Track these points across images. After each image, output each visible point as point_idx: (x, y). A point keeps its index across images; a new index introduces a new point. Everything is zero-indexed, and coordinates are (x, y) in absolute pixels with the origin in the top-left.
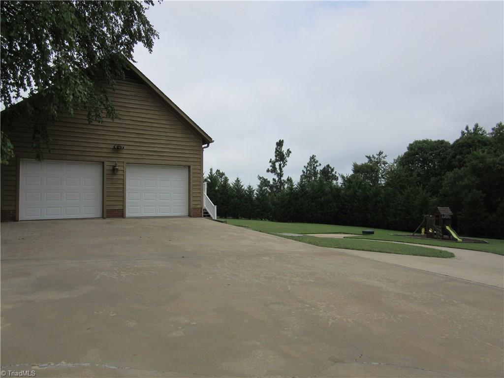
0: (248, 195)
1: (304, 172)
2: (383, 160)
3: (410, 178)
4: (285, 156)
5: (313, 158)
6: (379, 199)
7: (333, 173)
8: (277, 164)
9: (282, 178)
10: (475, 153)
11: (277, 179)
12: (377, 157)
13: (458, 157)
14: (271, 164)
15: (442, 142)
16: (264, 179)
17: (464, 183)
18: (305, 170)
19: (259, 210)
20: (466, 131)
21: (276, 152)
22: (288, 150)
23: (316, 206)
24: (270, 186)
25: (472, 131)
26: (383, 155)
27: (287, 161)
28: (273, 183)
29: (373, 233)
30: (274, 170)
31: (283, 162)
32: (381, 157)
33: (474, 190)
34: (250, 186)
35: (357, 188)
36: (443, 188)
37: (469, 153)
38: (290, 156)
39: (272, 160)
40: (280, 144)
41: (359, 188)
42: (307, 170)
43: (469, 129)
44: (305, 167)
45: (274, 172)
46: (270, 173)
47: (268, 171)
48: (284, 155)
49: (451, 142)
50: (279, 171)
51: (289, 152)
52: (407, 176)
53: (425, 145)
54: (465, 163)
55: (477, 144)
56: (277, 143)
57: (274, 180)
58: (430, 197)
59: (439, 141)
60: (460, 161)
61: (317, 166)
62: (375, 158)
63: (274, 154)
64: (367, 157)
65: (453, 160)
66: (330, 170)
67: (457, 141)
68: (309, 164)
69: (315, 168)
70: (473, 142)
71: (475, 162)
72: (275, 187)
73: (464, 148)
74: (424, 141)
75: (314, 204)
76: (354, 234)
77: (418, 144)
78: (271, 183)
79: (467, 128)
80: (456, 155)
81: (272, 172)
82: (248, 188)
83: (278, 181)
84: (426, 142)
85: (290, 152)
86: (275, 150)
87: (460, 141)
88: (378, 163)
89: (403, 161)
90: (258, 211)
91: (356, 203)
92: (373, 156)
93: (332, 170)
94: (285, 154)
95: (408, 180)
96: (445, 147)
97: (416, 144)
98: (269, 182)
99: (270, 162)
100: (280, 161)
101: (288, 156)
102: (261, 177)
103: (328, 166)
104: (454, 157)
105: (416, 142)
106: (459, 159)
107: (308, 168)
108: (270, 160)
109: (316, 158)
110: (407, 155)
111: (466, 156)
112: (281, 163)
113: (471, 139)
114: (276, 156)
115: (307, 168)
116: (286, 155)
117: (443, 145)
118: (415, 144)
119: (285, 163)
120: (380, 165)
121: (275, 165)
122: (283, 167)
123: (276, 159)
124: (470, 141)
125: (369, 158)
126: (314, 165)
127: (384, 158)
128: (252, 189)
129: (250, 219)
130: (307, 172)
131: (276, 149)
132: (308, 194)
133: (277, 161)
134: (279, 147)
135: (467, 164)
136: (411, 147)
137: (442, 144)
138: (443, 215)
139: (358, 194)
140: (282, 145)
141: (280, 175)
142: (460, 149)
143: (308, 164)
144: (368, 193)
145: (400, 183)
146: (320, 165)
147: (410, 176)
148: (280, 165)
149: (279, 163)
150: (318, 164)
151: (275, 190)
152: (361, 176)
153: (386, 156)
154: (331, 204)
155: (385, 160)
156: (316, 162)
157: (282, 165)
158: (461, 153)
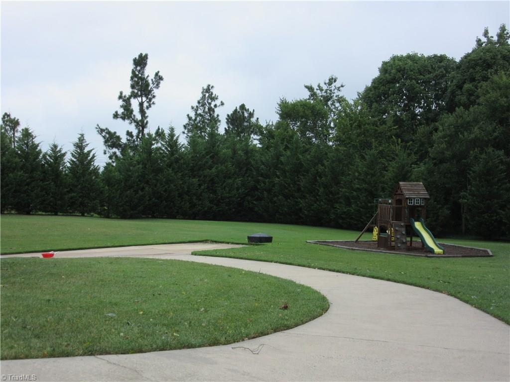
0: (50, 165)
1: (190, 119)
2: (337, 93)
3: (381, 128)
4: (151, 85)
5: (208, 90)
6: (320, 168)
7: (253, 120)
8: (135, 104)
9: (146, 131)
10: (496, 78)
11: (135, 132)
12: (325, 87)
13: (467, 86)
14: (121, 102)
15: (441, 59)
16: (109, 133)
17: (473, 136)
18: (193, 115)
19: (73, 194)
20: (484, 40)
21: (132, 78)
22: (157, 74)
23: (200, 185)
24: (120, 146)
25: (495, 39)
26: (337, 84)
27: (154, 97)
28: (128, 140)
29: (269, 240)
30: (127, 114)
31: (147, 98)
32: (333, 88)
33: (490, 150)
34: (55, 146)
35: (281, 148)
36: (436, 145)
37: (485, 79)
38: (160, 85)
39: (123, 95)
40: (141, 61)
41: (286, 148)
42: (197, 115)
43: (490, 35)
44: (193, 108)
45: (128, 118)
46: (120, 120)
47: (116, 116)
48: (148, 85)
49: (458, 60)
50: (139, 117)
51: (159, 78)
52: (375, 124)
53: (410, 62)
54: (478, 97)
55: (501, 62)
56: (135, 60)
57: (129, 134)
58: (415, 163)
59: (435, 56)
60: (470, 93)
61: (215, 106)
62: (321, 90)
63: (129, 83)
64: (306, 87)
65: (459, 92)
66: (246, 115)
67: (467, 56)
68: (202, 103)
69: (211, 110)
70: (494, 59)
71: (493, 95)
72: (131, 147)
73: (478, 68)
74: (409, 57)
75: (195, 180)
76: (233, 243)
77: (396, 61)
78: (124, 140)
79: (486, 33)
80: (464, 83)
81: (124, 118)
82: (52, 150)
83: (137, 137)
84: (412, 58)
85: (161, 78)
86: (130, 75)
87: (472, 57)
88: (327, 99)
89: (370, 95)
90: (72, 198)
91: (279, 178)
92: (319, 86)
93: (251, 115)
94: (150, 82)
95: (376, 130)
96: (446, 69)
97: (394, 60)
98: (119, 138)
99: (120, 97)
100: (141, 96)
101: (158, 86)
102: (104, 128)
103: (243, 107)
104: (460, 87)
105: (395, 59)
106: (468, 91)
107: (199, 112)
108: (119, 94)
109: (215, 92)
110: (377, 82)
111: (479, 85)
112: (144, 99)
113: (491, 52)
114: (133, 87)
115: (196, 110)
116: (153, 83)
117: (442, 64)
118: (392, 62)
119: (150, 100)
120: (332, 104)
121: (130, 105)
122: (148, 108)
123: (133, 92)
124: (488, 56)
125: (310, 89)
126: (210, 104)
127: (339, 89)
128: (60, 151)
129: (56, 214)
130: (196, 119)
131: (133, 72)
132: (182, 161)
133: (134, 95)
134: (139, 68)
135: (481, 100)
136: (385, 68)
137: (441, 62)
138: (410, 199)
139: (282, 159)
140: (146, 64)
141: (142, 125)
142: (471, 70)
143: (199, 102)
144: (301, 156)
145: (362, 137)
146: (222, 104)
147: (381, 125)
148: (141, 104)
149: (140, 99)
150: (218, 102)
151: (131, 154)
152: (295, 126)
153: (342, 86)
154: (230, 181)
155: (341, 94)
156: (213, 99)
157: (145, 104)
158: (473, 80)
